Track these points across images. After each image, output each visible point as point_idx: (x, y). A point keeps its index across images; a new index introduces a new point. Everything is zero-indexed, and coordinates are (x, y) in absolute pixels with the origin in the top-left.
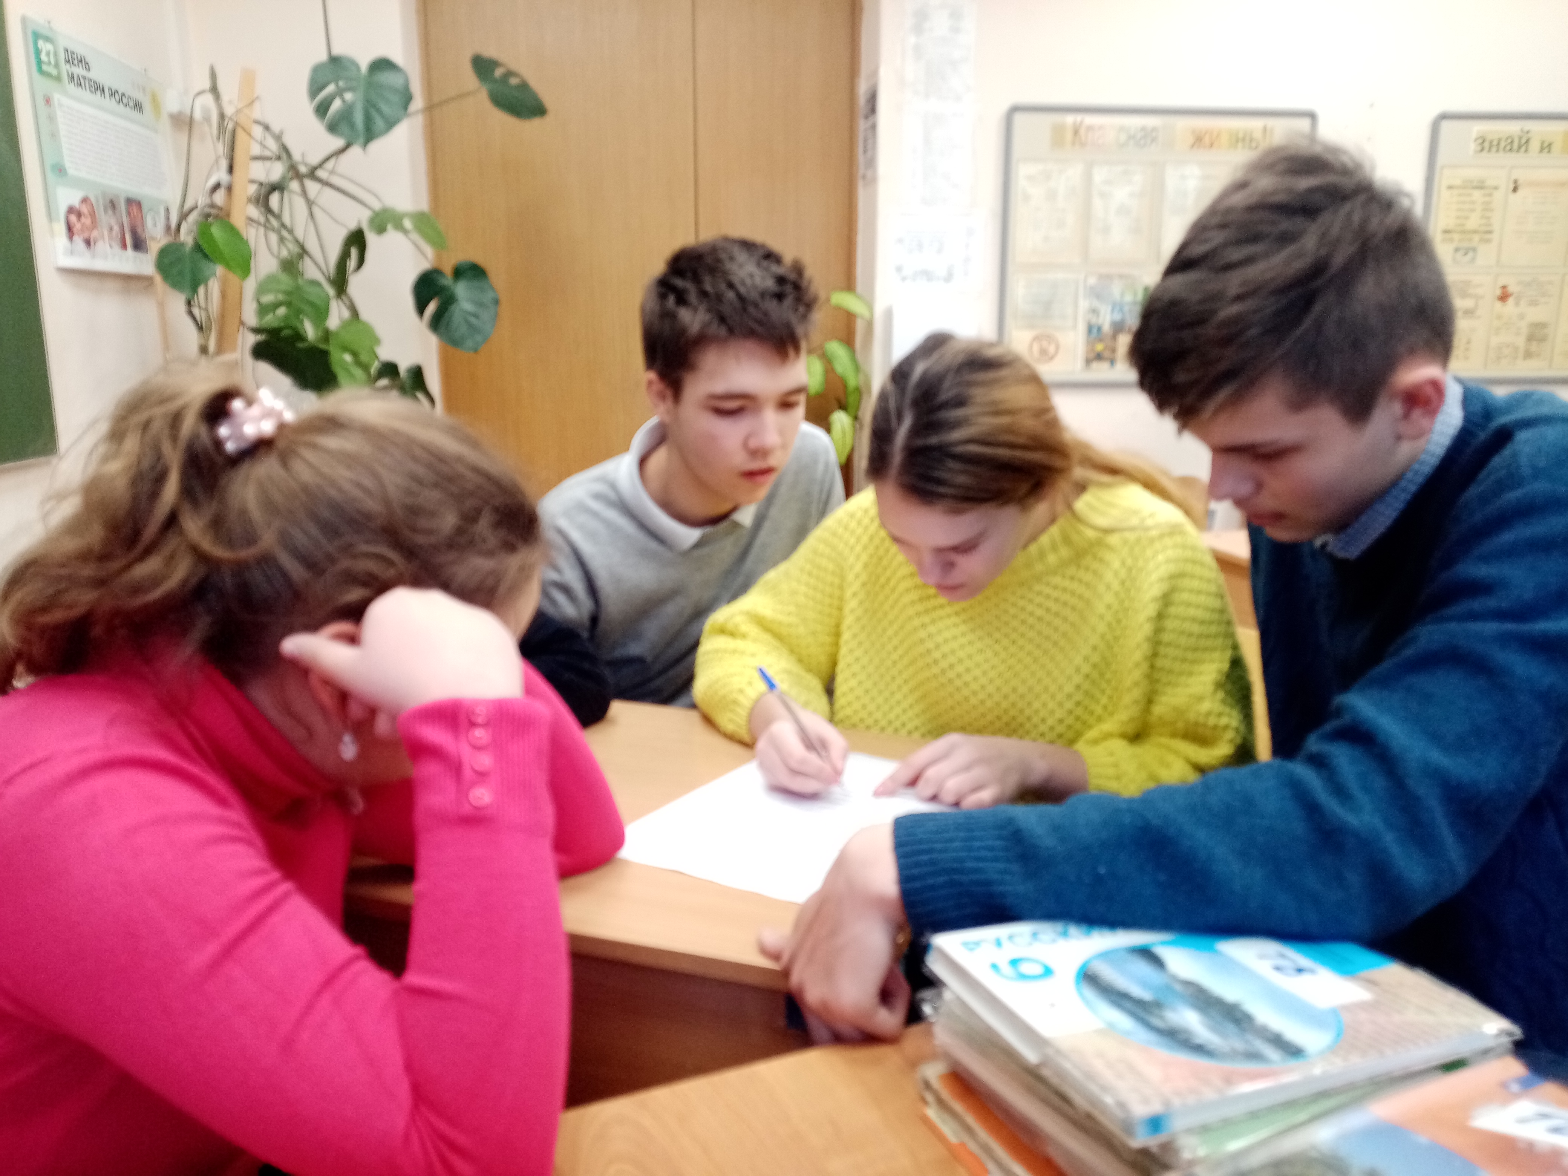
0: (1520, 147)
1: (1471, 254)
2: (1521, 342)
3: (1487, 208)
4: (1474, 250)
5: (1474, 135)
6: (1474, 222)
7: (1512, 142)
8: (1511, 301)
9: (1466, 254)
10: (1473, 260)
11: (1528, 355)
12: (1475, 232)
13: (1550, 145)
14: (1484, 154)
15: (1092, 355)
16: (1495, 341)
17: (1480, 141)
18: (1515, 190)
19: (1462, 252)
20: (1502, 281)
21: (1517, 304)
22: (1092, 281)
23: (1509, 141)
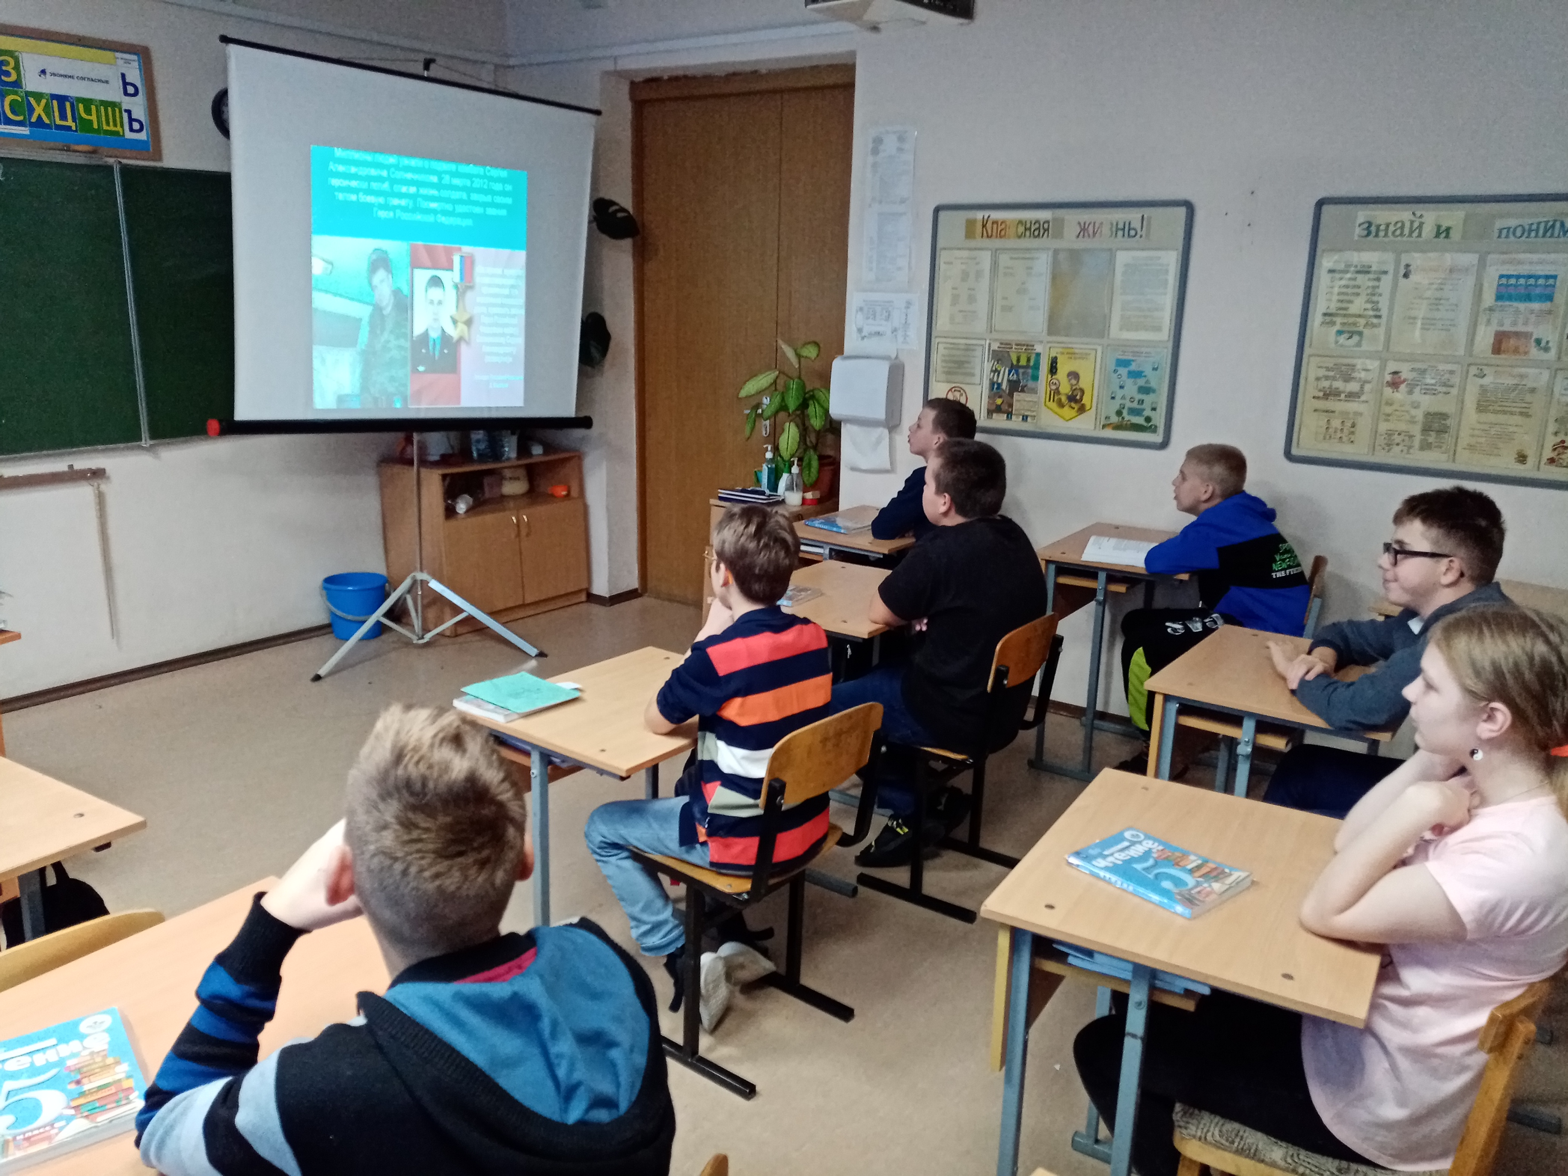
0: (1411, 232)
1: (1356, 338)
2: (1416, 430)
3: (1374, 292)
4: (1360, 334)
5: (1361, 219)
6: (1358, 305)
7: (1402, 227)
8: (1403, 387)
9: (1350, 337)
10: (1359, 344)
11: (1425, 446)
12: (1360, 316)
13: (1448, 230)
14: (1371, 238)
15: (994, 407)
16: (1383, 427)
17: (1366, 225)
18: (1406, 276)
19: (1346, 335)
20: (1392, 366)
21: (1410, 392)
22: (995, 346)
23: (1399, 225)
